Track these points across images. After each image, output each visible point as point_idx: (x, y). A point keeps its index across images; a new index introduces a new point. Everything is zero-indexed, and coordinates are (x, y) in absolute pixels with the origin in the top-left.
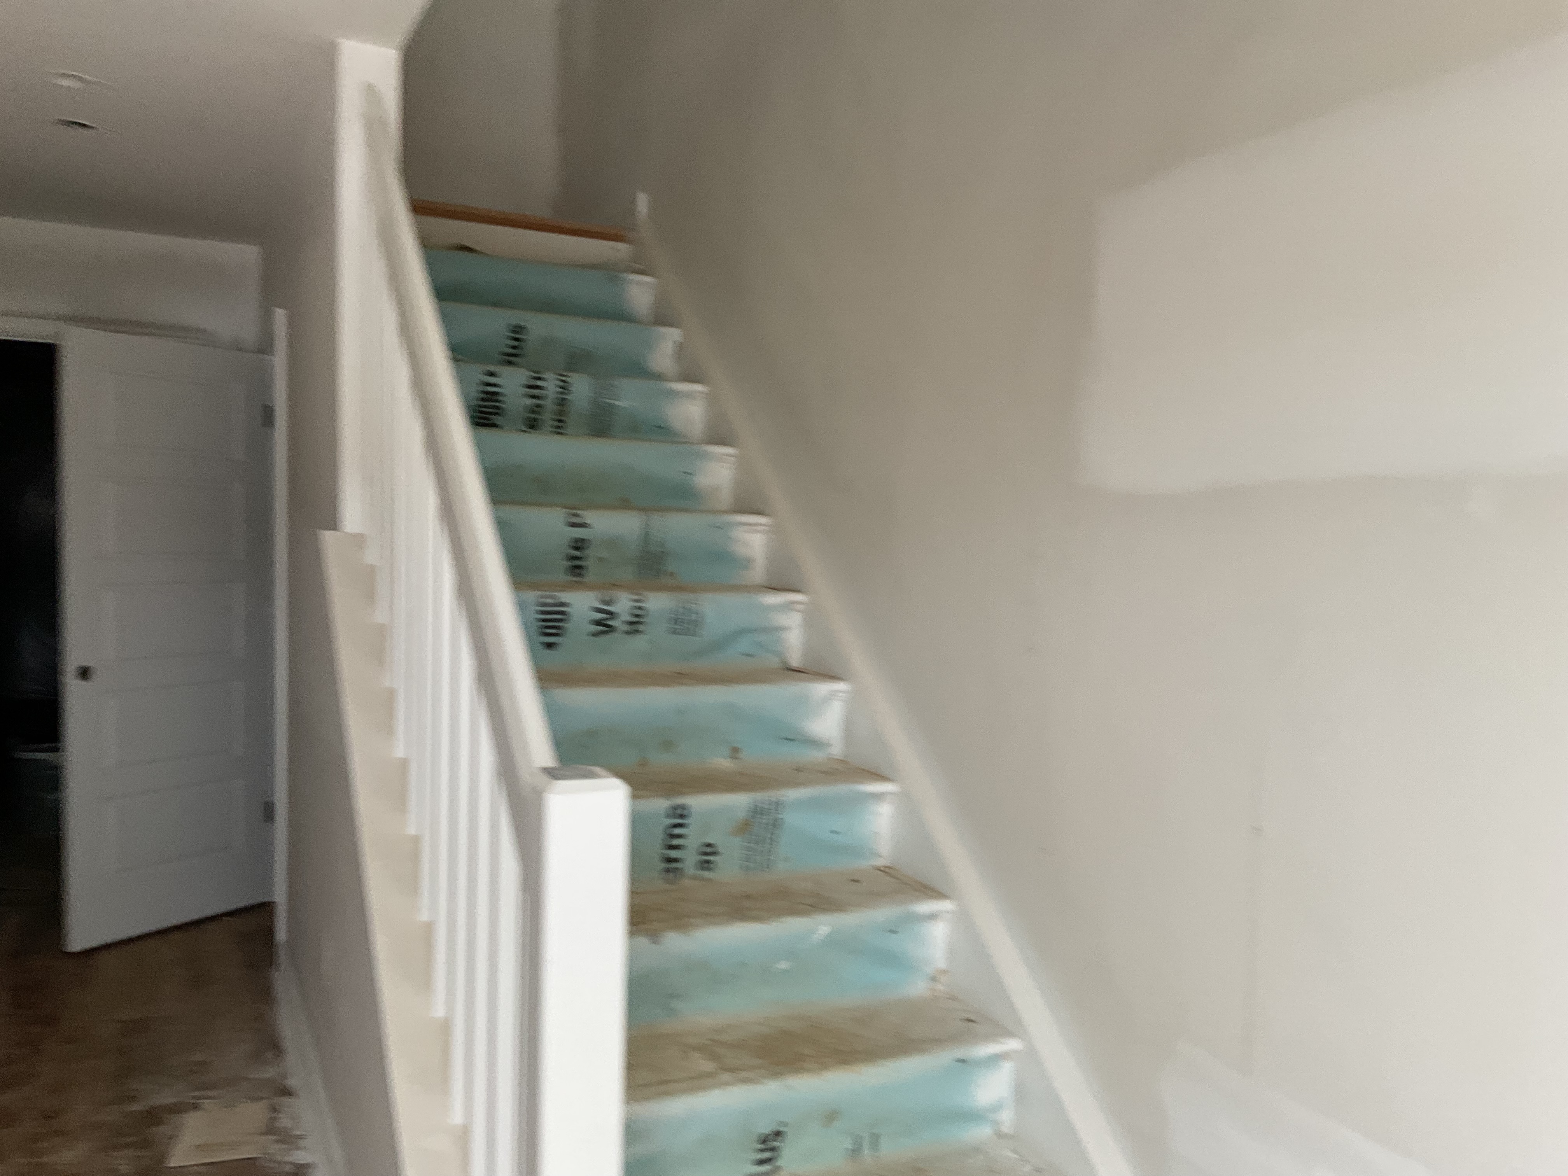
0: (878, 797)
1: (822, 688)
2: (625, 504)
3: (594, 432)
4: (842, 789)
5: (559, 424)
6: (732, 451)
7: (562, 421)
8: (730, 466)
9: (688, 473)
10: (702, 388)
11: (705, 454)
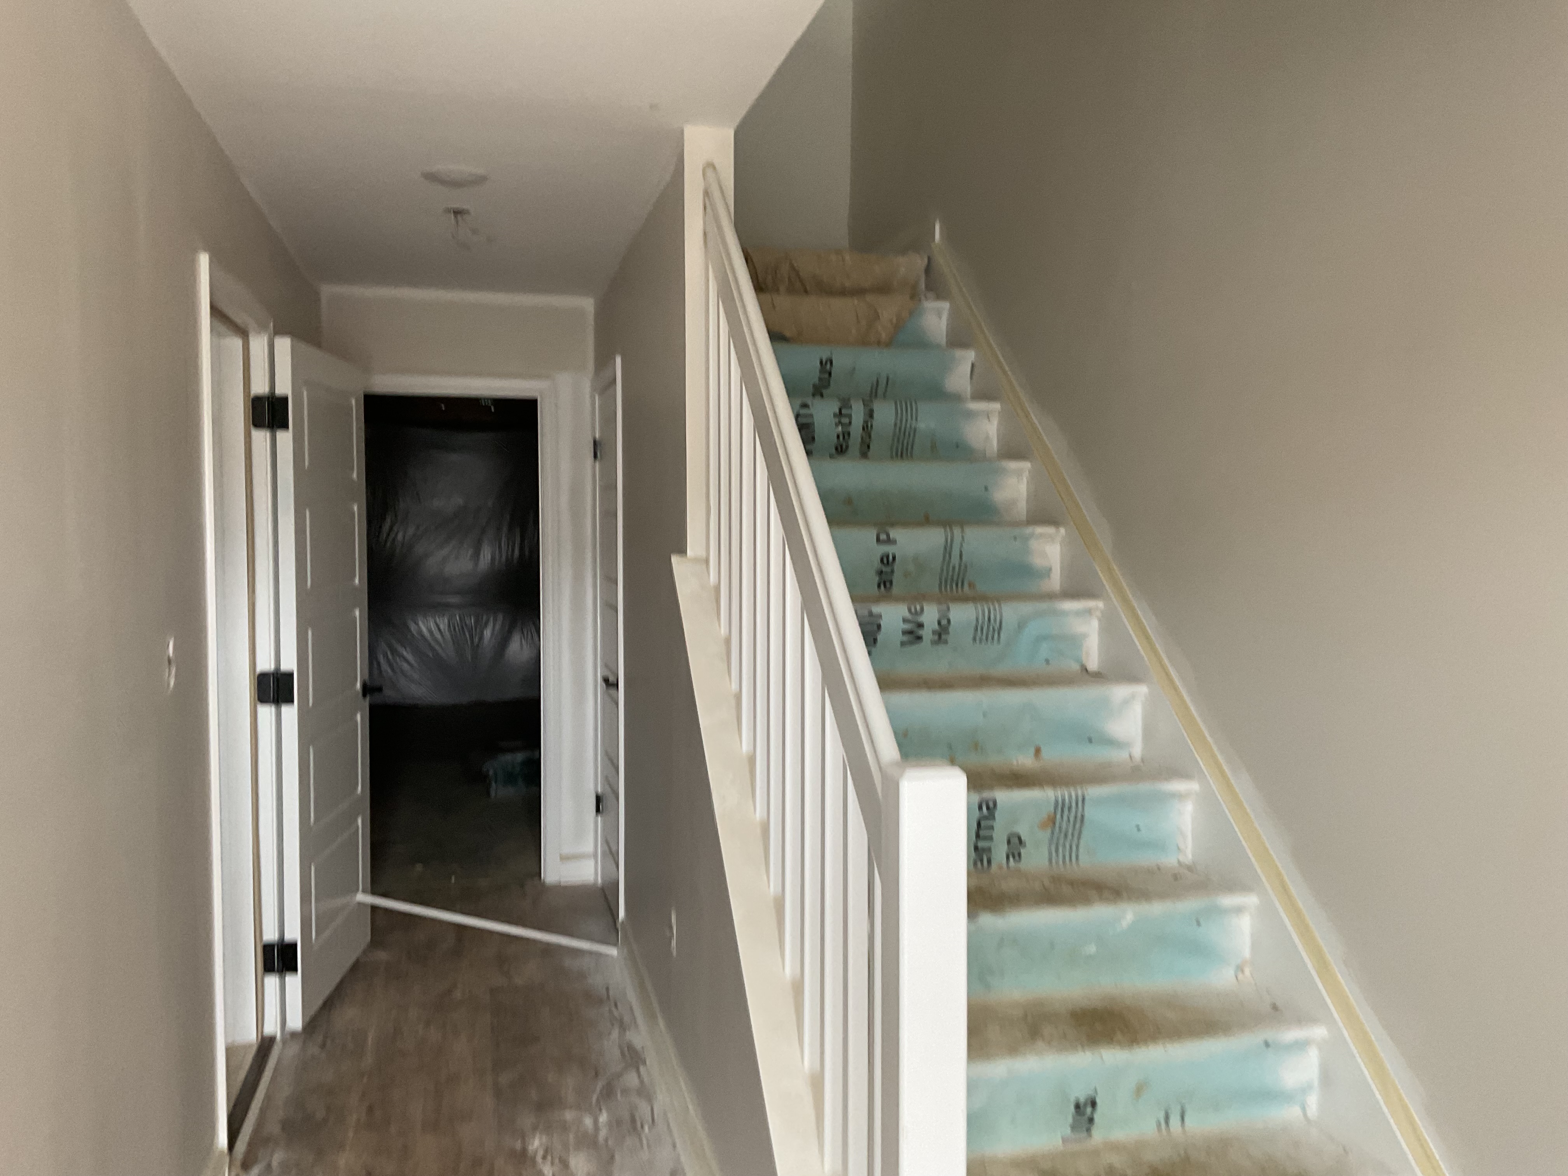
0: (1181, 795)
1: (1120, 692)
2: (926, 521)
3: (897, 454)
4: (1144, 787)
5: (866, 448)
6: (1027, 464)
7: (868, 445)
8: (1025, 480)
9: (986, 488)
10: (997, 405)
11: (1003, 471)
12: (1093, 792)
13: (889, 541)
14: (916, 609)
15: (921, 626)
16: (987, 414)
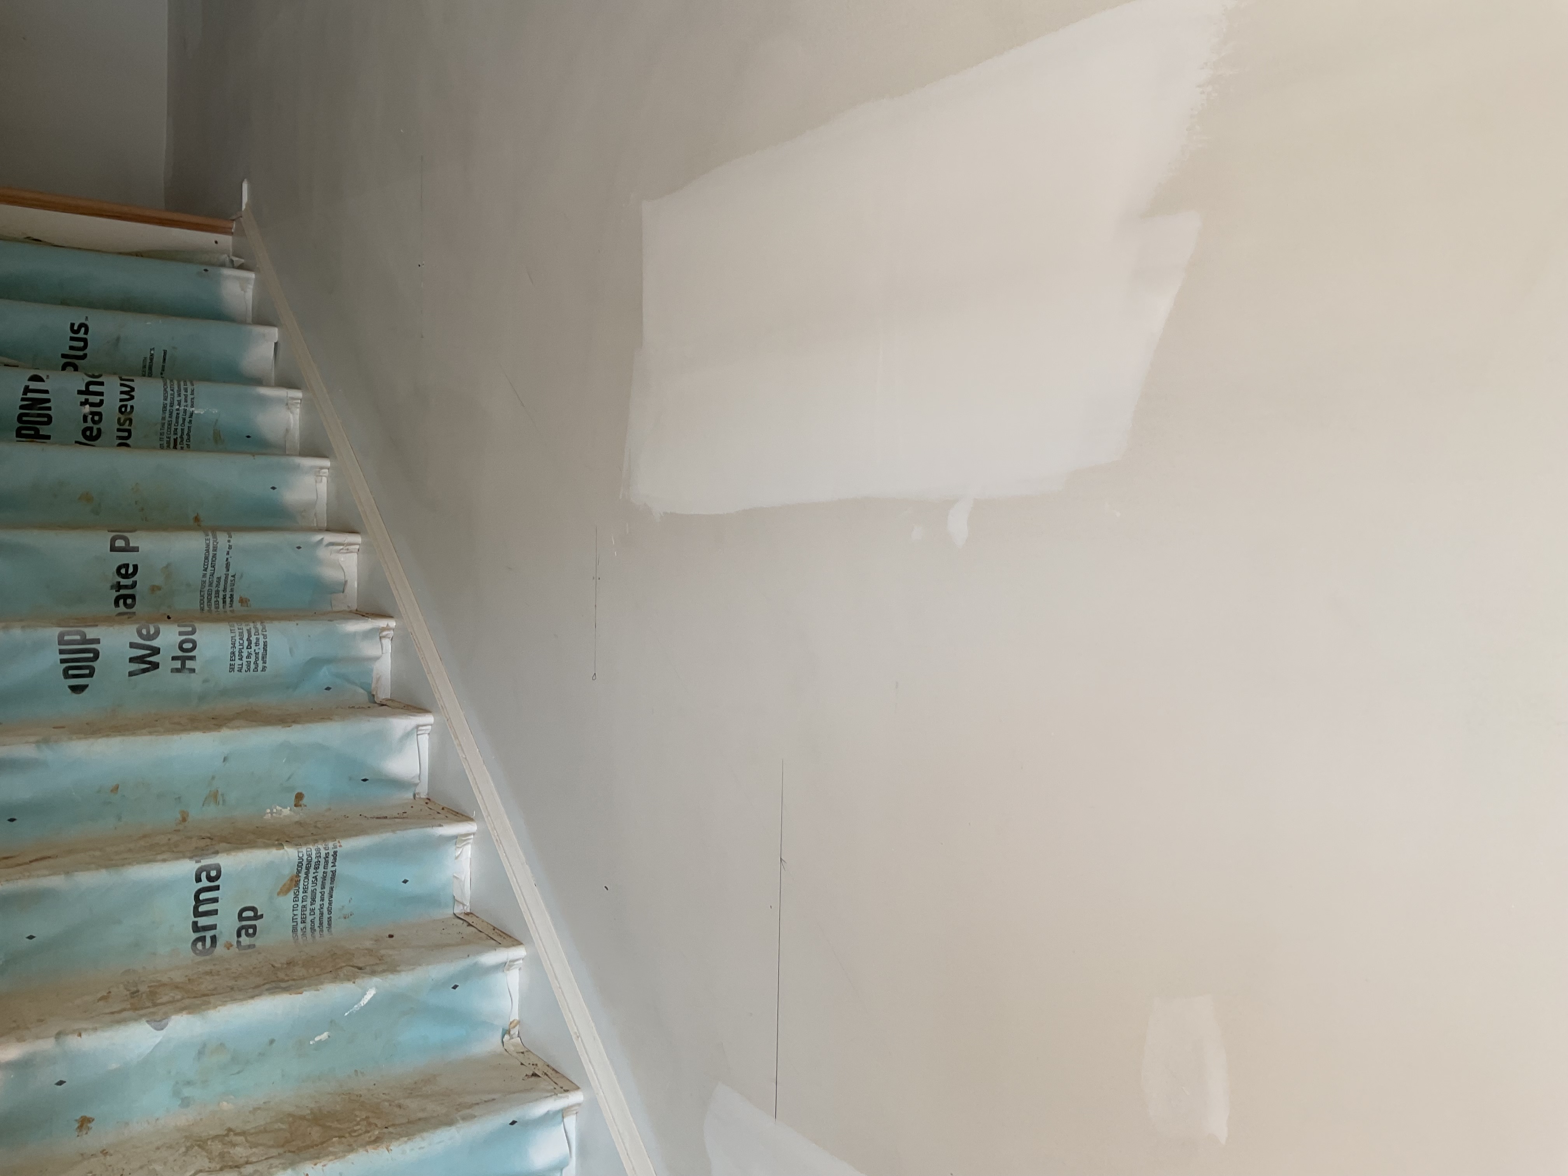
0: (455, 839)
1: (402, 724)
2: (196, 526)
3: (168, 443)
4: (413, 834)
5: (126, 434)
6: (326, 463)
7: (129, 431)
8: (325, 479)
9: (274, 488)
10: (298, 394)
11: (297, 468)
12: (348, 845)
13: (127, 549)
14: (148, 632)
15: (156, 651)
16: (287, 404)
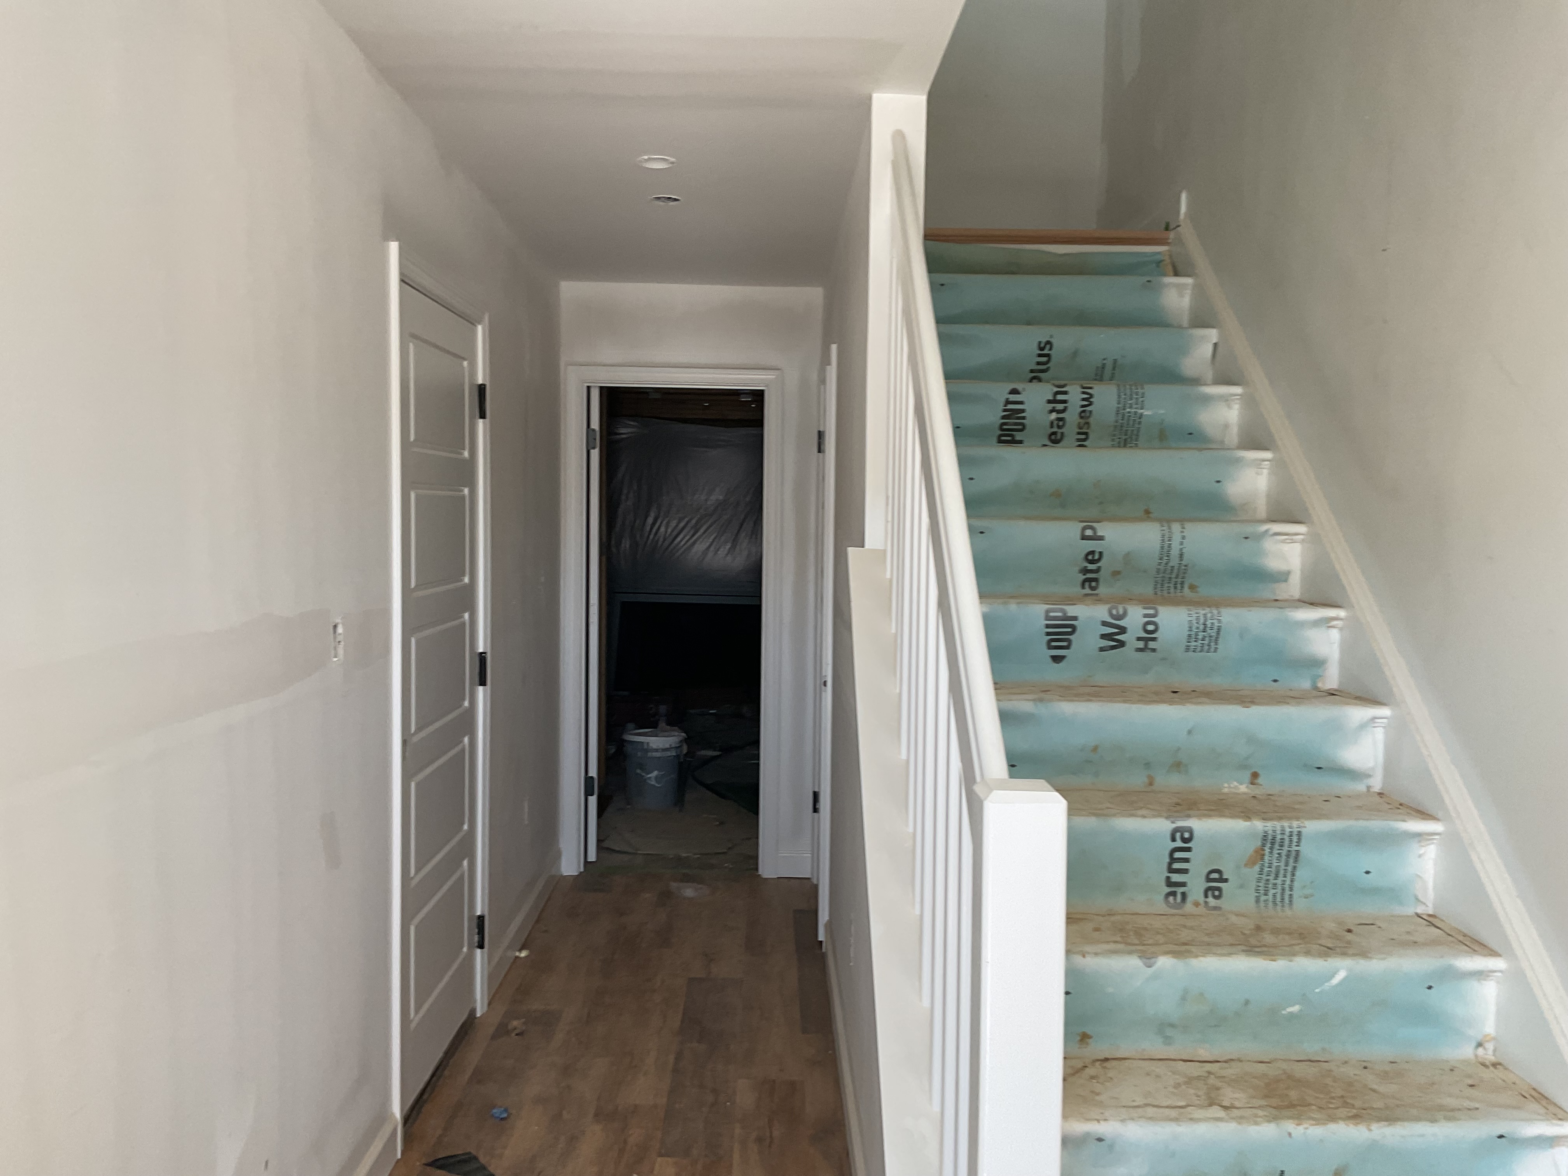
0: (1419, 837)
2: (1147, 515)
3: (1119, 443)
5: (1083, 437)
6: (1268, 455)
7: (1086, 434)
8: (1265, 472)
9: (1218, 482)
10: (1238, 390)
11: (1239, 460)
12: (1311, 827)
13: (1094, 538)
14: (1118, 612)
15: (1123, 630)
16: (1226, 399)
